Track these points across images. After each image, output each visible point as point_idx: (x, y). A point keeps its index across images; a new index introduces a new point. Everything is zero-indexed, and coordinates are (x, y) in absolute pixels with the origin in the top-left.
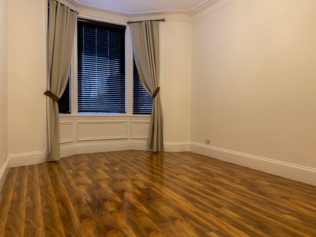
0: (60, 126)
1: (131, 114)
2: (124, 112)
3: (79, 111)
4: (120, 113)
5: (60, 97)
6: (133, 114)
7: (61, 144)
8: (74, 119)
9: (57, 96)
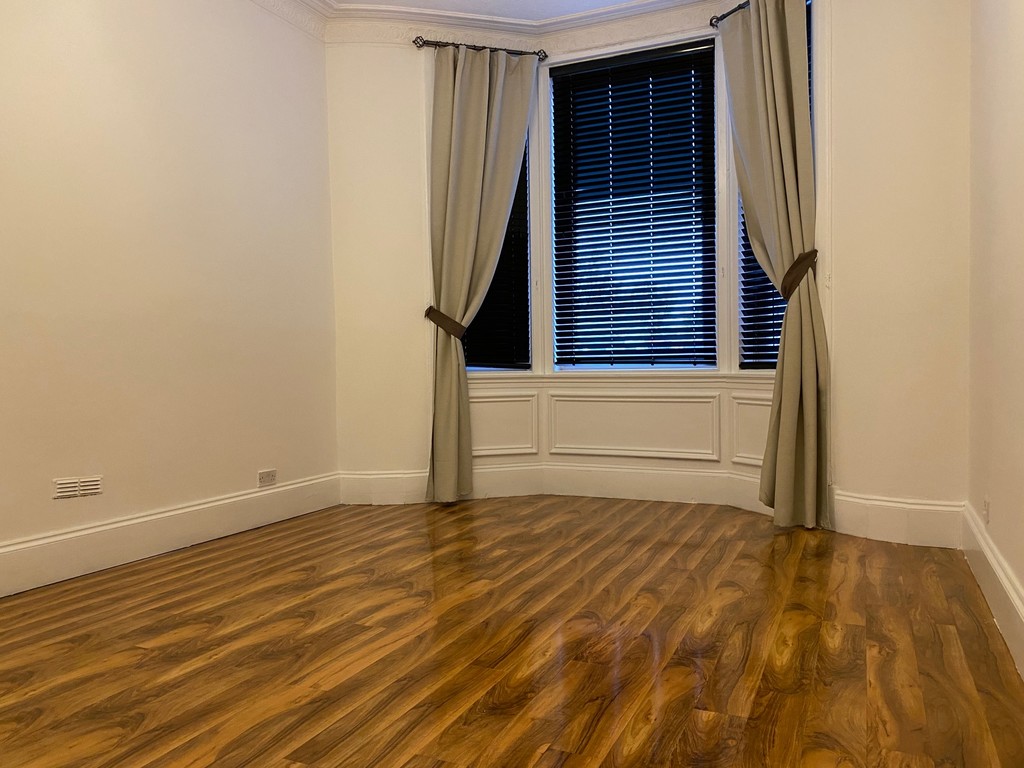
0: (471, 405)
1: (736, 371)
2: (711, 361)
3: (560, 362)
4: (695, 363)
5: (466, 322)
6: (743, 366)
7: (476, 457)
8: (540, 385)
9: (457, 320)
